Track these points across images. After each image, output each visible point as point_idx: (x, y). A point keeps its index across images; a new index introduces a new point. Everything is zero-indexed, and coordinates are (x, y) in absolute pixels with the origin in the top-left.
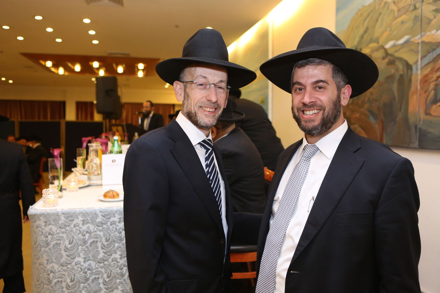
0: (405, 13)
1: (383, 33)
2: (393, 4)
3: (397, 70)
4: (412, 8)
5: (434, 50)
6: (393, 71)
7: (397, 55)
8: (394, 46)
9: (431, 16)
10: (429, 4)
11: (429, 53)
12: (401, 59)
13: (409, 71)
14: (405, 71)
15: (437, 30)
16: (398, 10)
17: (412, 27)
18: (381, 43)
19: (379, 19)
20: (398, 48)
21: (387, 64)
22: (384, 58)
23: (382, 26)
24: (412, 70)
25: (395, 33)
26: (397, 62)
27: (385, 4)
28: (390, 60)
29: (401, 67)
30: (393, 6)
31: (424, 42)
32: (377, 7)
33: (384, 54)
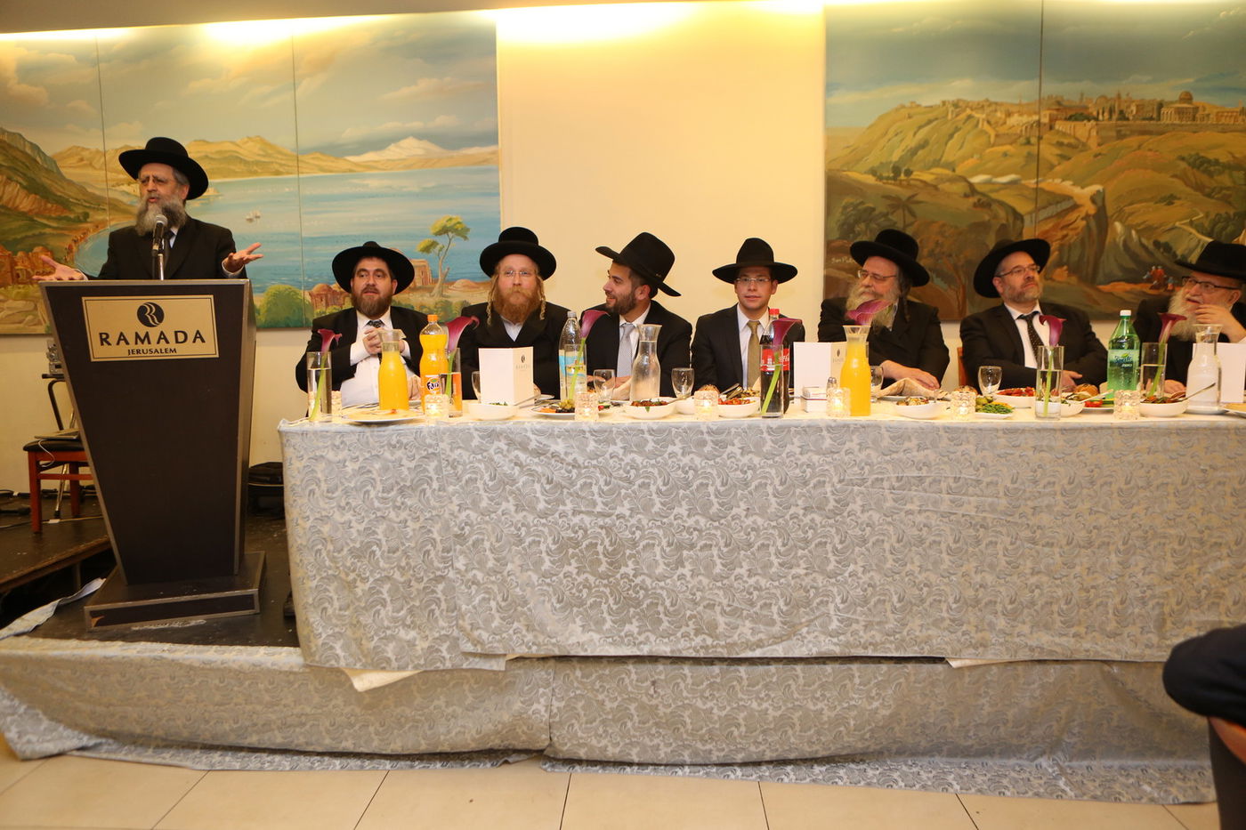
0: (1011, 144)
1: (964, 158)
2: (985, 123)
3: (995, 217)
4: (1022, 140)
5: (1058, 202)
6: (987, 218)
7: (994, 196)
8: (988, 182)
9: (1054, 160)
10: (1053, 145)
11: (1051, 204)
12: (1001, 204)
13: (1019, 222)
14: (1011, 220)
15: (1063, 180)
16: (997, 136)
17: (1024, 166)
18: (960, 171)
19: (956, 135)
20: (997, 187)
21: (975, 205)
22: (966, 196)
23: (961, 147)
24: (1022, 221)
25: (991, 164)
26: (995, 207)
27: (970, 117)
28: (979, 200)
29: (1002, 214)
30: (986, 127)
31: (1042, 190)
32: (950, 117)
33: (968, 190)
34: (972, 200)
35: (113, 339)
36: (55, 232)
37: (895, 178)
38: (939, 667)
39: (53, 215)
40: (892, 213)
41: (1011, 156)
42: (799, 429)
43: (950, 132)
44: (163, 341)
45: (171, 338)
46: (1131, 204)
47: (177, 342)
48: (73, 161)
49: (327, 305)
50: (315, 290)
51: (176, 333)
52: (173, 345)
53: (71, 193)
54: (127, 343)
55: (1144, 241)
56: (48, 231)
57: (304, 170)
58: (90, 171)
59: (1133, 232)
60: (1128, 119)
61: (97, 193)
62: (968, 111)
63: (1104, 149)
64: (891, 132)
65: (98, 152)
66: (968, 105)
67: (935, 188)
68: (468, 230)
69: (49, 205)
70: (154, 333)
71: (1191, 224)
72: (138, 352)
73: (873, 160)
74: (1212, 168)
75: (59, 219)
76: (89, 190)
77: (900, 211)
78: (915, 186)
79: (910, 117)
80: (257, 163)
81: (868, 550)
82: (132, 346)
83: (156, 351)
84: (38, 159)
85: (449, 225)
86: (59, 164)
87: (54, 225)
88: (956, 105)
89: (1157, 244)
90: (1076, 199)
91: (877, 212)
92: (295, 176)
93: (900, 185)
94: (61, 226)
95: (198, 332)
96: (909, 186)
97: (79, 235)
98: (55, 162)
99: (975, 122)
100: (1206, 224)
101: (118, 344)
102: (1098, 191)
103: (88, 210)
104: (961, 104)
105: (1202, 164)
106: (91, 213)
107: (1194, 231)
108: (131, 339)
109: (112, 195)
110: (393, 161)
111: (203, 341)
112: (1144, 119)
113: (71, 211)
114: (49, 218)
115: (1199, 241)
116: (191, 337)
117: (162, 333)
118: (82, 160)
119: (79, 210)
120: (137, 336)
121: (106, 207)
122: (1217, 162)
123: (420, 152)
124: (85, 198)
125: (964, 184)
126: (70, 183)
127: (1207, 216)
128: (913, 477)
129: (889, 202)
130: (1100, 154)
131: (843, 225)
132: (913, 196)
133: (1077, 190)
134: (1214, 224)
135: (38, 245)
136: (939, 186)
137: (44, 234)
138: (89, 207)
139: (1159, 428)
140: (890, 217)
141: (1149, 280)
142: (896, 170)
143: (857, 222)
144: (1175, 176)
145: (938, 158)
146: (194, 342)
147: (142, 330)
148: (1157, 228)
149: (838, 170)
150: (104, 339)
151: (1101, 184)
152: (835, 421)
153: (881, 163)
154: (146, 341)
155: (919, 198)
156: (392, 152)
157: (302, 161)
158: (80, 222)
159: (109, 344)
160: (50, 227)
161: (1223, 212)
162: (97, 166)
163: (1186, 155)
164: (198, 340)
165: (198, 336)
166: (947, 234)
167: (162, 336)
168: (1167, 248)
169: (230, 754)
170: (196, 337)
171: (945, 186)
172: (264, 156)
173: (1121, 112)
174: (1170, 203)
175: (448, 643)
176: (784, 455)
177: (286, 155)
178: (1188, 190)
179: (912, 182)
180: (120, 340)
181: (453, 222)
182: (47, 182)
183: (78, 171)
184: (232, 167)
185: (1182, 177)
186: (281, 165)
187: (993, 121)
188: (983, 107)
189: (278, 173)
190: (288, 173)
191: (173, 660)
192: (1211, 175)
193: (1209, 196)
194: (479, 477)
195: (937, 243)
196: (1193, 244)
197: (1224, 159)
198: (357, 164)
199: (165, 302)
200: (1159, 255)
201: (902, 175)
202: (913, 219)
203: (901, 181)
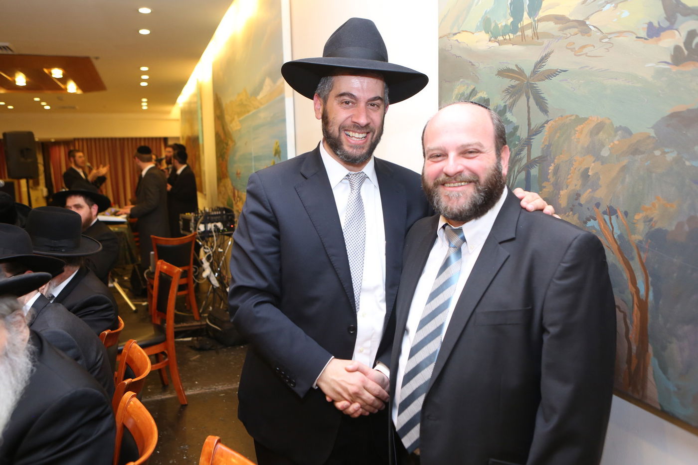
21: (678, 57)
22: (653, 32)
34: (674, 39)
129: (508, 82)
132: (543, 60)
155: (551, 64)
166: (605, 153)
179: (542, 27)
195: (585, 175)
198: (259, 102)
201: (526, 15)
202: (541, 118)
203: (523, 29)
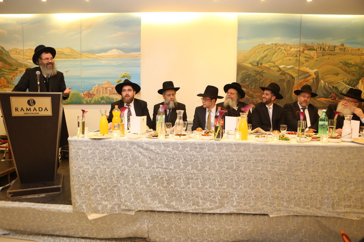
0: (291, 57)
1: (277, 60)
3: (287, 78)
4: (295, 56)
5: (305, 74)
6: (284, 78)
7: (286, 71)
8: (285, 68)
9: (304, 62)
10: (304, 57)
11: (303, 75)
12: (288, 74)
13: (293, 79)
14: (291, 79)
15: (306, 68)
16: (287, 54)
17: (295, 63)
18: (276, 64)
19: (275, 54)
20: (287, 69)
21: (281, 74)
22: (278, 71)
23: (277, 57)
24: (294, 79)
25: (285, 62)
26: (286, 75)
27: (279, 48)
28: (282, 73)
29: (288, 77)
30: (284, 51)
31: (300, 70)
32: (274, 48)
33: (278, 70)
34: (280, 72)
35: (19, 110)
36: (8, 73)
37: (257, 66)
38: (266, 217)
39: (7, 68)
40: (256, 76)
41: (292, 60)
42: (226, 144)
43: (274, 52)
44: (35, 110)
45: (37, 109)
46: (326, 75)
47: (39, 111)
48: (14, 52)
49: (88, 98)
50: (85, 93)
51: (39, 108)
52: (38, 112)
53: (13, 62)
54: (24, 111)
55: (330, 86)
56: (5, 73)
57: (83, 58)
58: (19, 56)
59: (327, 83)
60: (325, 50)
61: (21, 62)
62: (279, 47)
63: (318, 59)
64: (257, 52)
65: (21, 50)
66: (279, 45)
67: (269, 68)
68: (131, 77)
69: (6, 65)
70: (32, 108)
71: (343, 81)
72: (27, 113)
73: (251, 60)
74: (349, 66)
75: (9, 69)
76: (18, 61)
77: (259, 75)
78: (263, 68)
79: (262, 48)
80: (69, 55)
81: (245, 181)
82: (25, 112)
83: (33, 113)
84: (3, 51)
85: (125, 75)
86: (10, 53)
87: (7, 71)
88: (276, 45)
89: (333, 87)
90: (310, 73)
91: (252, 75)
92: (80, 59)
93: (259, 68)
94: (10, 72)
95: (46, 108)
96: (261, 68)
97: (15, 74)
98: (8, 52)
99: (281, 50)
100: (348, 82)
101: (21, 111)
102: (317, 71)
103: (18, 67)
104: (277, 44)
105: (347, 64)
106: (19, 68)
107: (344, 84)
108: (25, 109)
109: (25, 63)
110: (109, 56)
111: (47, 111)
112: (330, 51)
113: (13, 67)
114: (6, 69)
115: (346, 86)
116: (44, 109)
117: (35, 108)
118: (16, 52)
119: (15, 67)
120: (27, 109)
121: (23, 66)
122: (351, 64)
123: (118, 53)
124: (17, 63)
125: (278, 68)
126: (13, 59)
127: (348, 79)
128: (260, 160)
129: (255, 72)
130: (317, 60)
131: (242, 79)
132: (262, 71)
133: (310, 71)
134: (350, 82)
135: (3, 77)
136: (271, 68)
137: (4, 74)
138: (18, 66)
139: (334, 147)
140: (256, 77)
141: (331, 97)
142: (258, 63)
143: (246, 78)
144: (339, 67)
145: (270, 60)
146: (45, 111)
147: (29, 107)
148: (333, 82)
149: (241, 63)
150: (17, 109)
151: (317, 69)
152: (236, 142)
153: (253, 61)
154: (30, 110)
155: (264, 71)
156: (109, 53)
157: (82, 55)
158: (15, 70)
159: (18, 111)
160: (6, 72)
161: (352, 78)
162: (21, 54)
163: (342, 61)
164: (46, 110)
165: (46, 109)
167: (35, 109)
168: (336, 88)
169: (50, 237)
170: (45, 110)
171: (272, 68)
172: (71, 53)
173: (324, 48)
174: (337, 75)
175: (117, 206)
176: (221, 152)
177: (78, 53)
178: (343, 72)
179: (262, 67)
180: (21, 110)
181: (127, 74)
182: (6, 58)
183: (15, 55)
184: (61, 56)
185: (341, 68)
186: (76, 56)
187: (286, 50)
188: (283, 45)
189: (75, 58)
190: (78, 58)
191: (34, 208)
192: (349, 68)
193: (348, 73)
194: (128, 156)
196: (344, 87)
197: (353, 63)
198: (98, 56)
199: (36, 99)
200: (334, 90)
201: (259, 64)
202: (262, 78)
203: (259, 66)
